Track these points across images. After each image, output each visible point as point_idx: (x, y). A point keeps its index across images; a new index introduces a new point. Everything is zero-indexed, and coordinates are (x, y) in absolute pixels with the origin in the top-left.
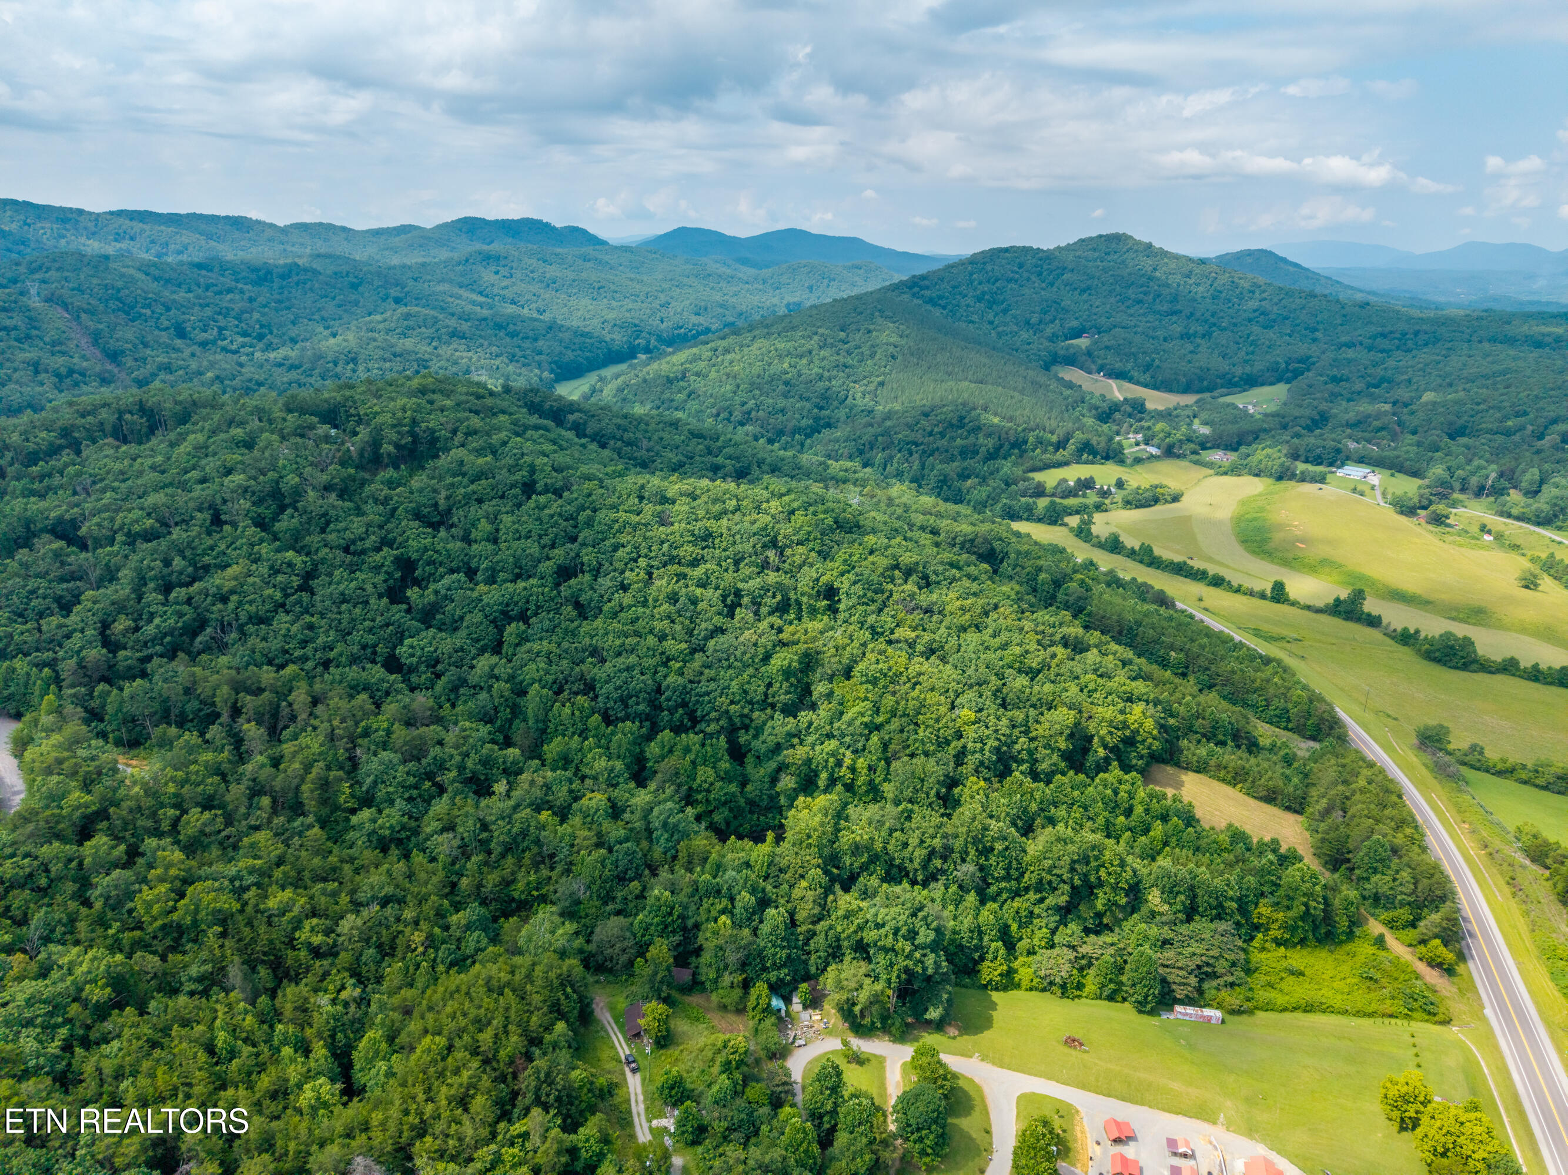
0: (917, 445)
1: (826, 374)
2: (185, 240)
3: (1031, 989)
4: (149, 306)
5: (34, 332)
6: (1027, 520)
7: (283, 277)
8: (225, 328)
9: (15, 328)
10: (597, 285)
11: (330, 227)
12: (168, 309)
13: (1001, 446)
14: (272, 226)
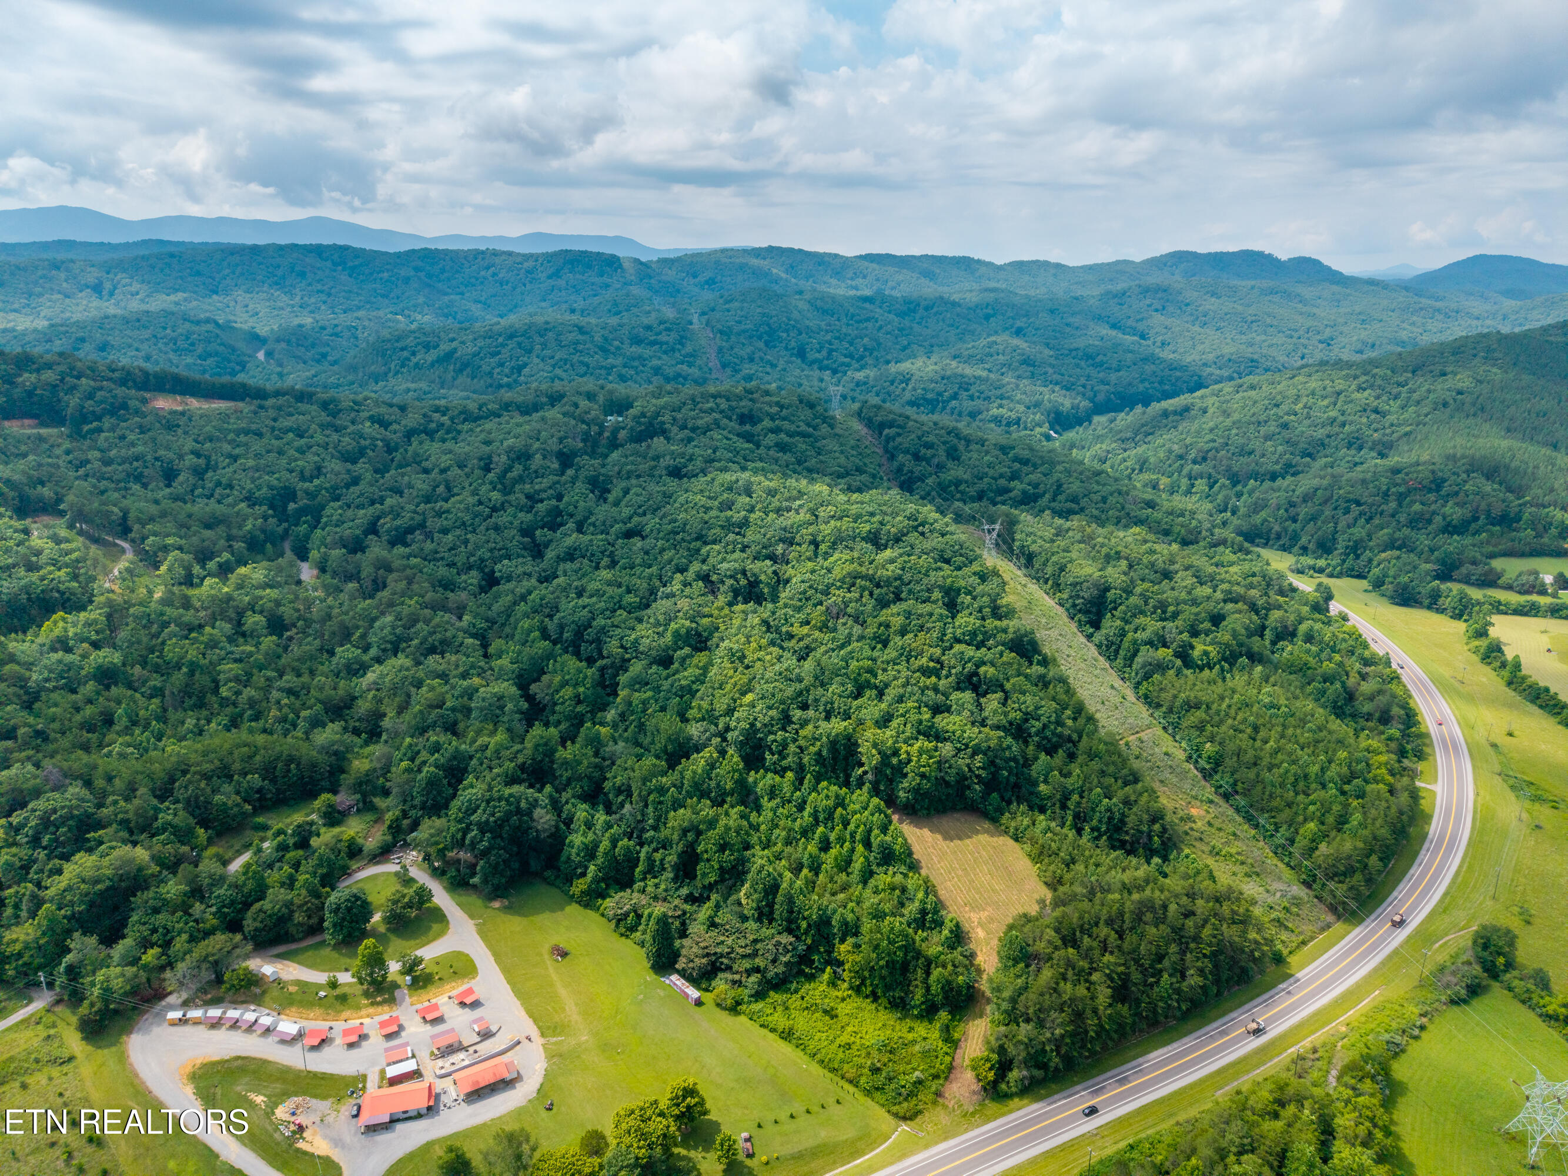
0: (1358, 503)
1: (1341, 418)
2: (901, 278)
3: (603, 915)
4: (787, 331)
5: (678, 346)
6: (1429, 608)
7: (927, 308)
8: (836, 350)
9: (667, 343)
10: (1250, 319)
11: (1046, 264)
12: (800, 334)
13: (1476, 519)
14: (989, 265)
